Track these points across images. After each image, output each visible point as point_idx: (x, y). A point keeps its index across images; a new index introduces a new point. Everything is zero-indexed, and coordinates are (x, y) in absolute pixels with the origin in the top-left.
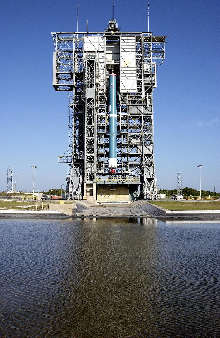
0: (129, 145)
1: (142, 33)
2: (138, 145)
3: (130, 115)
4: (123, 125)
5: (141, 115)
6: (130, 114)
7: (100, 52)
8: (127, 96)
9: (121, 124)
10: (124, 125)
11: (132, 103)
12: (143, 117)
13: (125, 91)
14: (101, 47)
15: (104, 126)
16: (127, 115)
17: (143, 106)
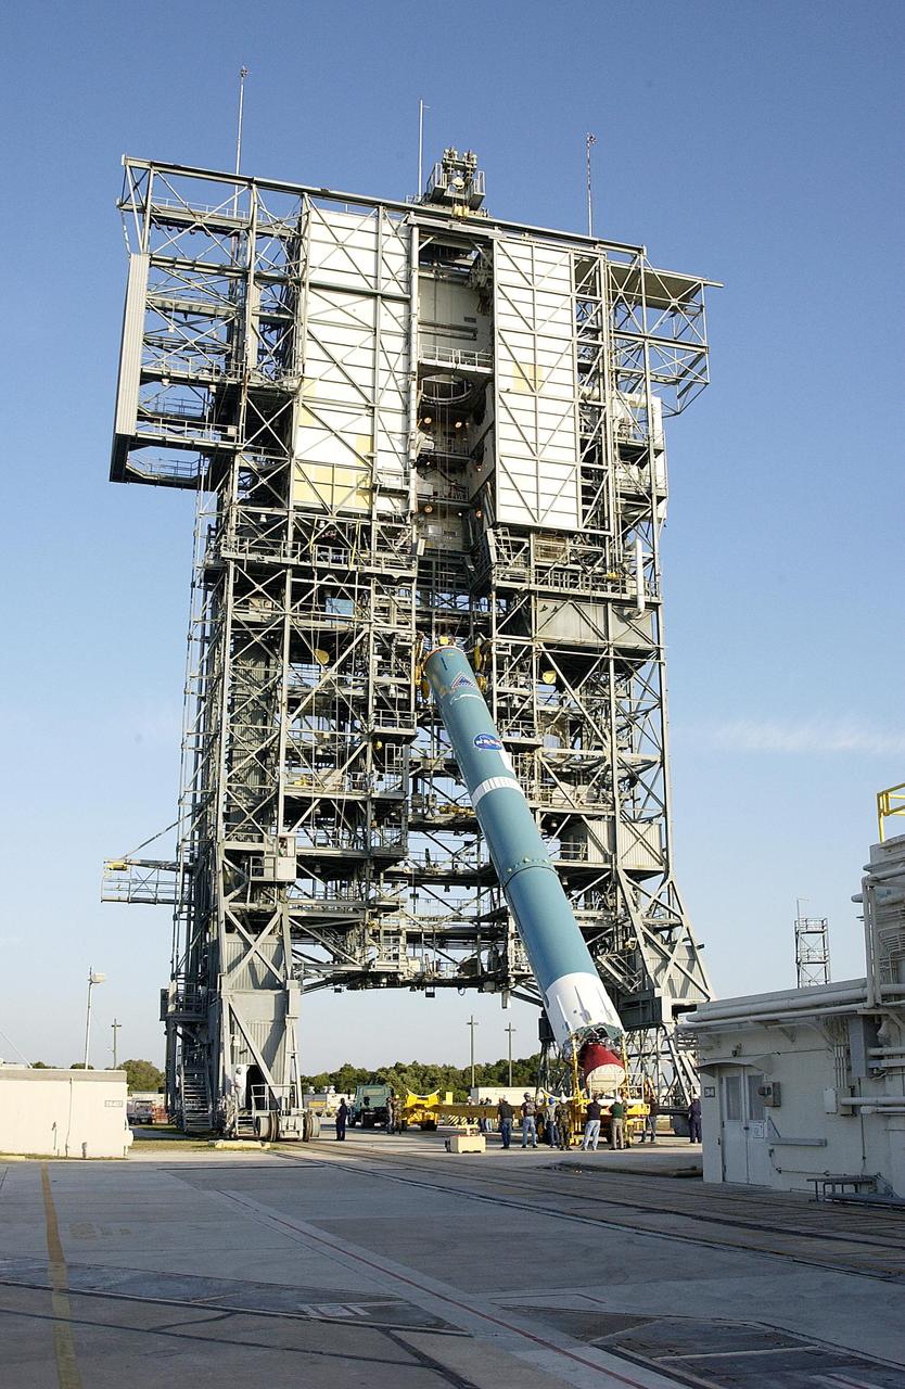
0: (542, 813)
1: (601, 242)
2: (591, 818)
3: (544, 649)
4: (505, 700)
5: (603, 655)
6: (548, 646)
7: (385, 297)
8: (533, 542)
9: (499, 694)
10: (516, 702)
11: (556, 584)
12: (612, 664)
13: (523, 519)
14: (390, 276)
15: (400, 696)
16: (530, 647)
17: (610, 605)
